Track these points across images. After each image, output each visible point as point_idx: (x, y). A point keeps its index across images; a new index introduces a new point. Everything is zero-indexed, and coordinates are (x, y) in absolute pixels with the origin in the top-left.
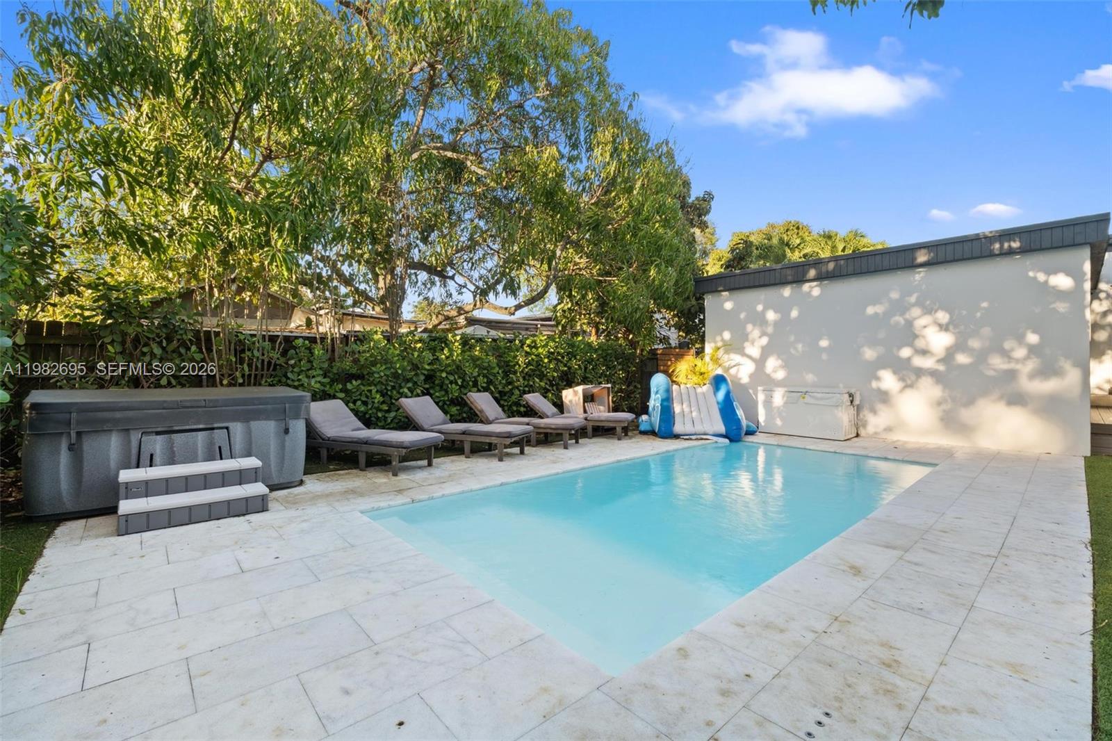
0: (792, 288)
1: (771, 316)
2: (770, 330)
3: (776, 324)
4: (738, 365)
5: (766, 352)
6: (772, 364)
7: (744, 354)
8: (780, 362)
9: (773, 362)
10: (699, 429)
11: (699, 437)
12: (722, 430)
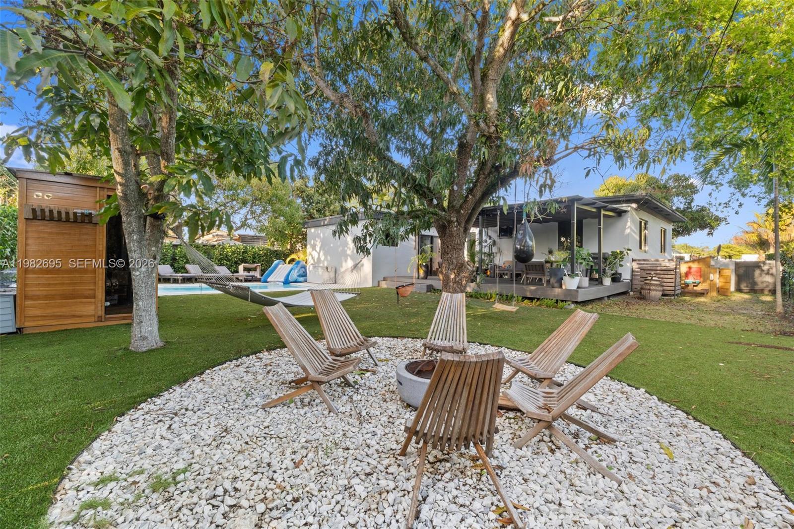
1: (321, 235)
9: (321, 253)
10: (276, 280)
11: (274, 282)
12: (283, 280)
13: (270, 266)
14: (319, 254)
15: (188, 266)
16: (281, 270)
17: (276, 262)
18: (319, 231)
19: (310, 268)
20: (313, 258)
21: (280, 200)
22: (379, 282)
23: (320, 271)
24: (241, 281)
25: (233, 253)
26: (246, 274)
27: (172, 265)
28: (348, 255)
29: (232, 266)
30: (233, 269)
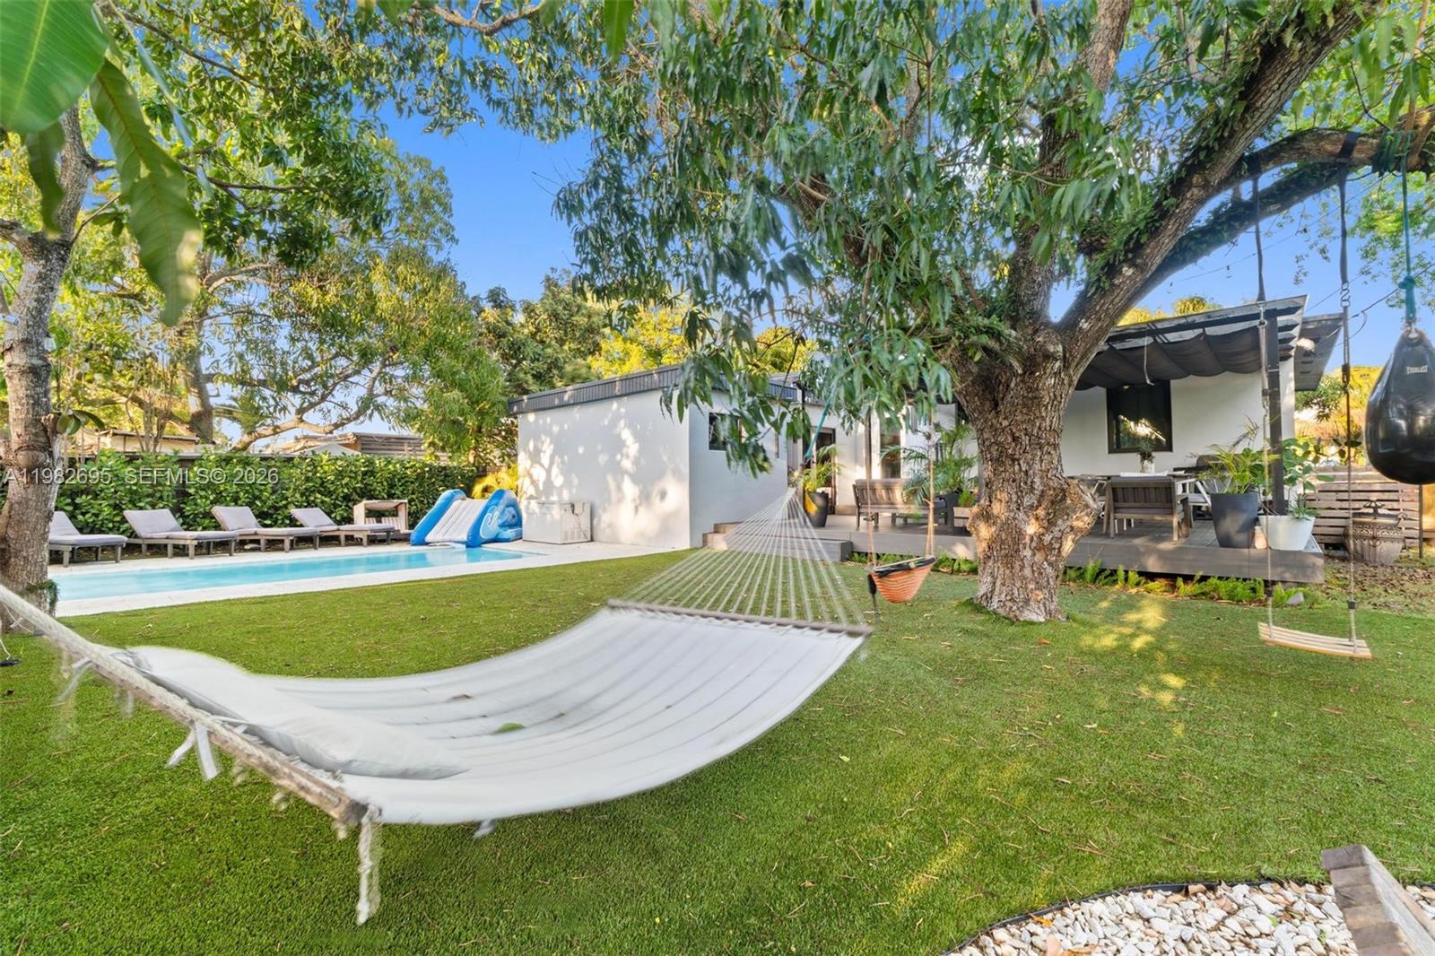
1: (555, 429)
7: (540, 464)
9: (555, 470)
10: (447, 537)
11: (443, 543)
12: (464, 537)
13: (430, 506)
14: (548, 471)
15: (219, 511)
16: (460, 514)
17: (448, 493)
18: (548, 418)
19: (528, 507)
20: (533, 482)
21: (455, 351)
22: (705, 536)
23: (556, 512)
24: (359, 542)
25: (340, 475)
26: (372, 524)
27: (177, 511)
28: (626, 472)
29: (336, 506)
30: (339, 513)
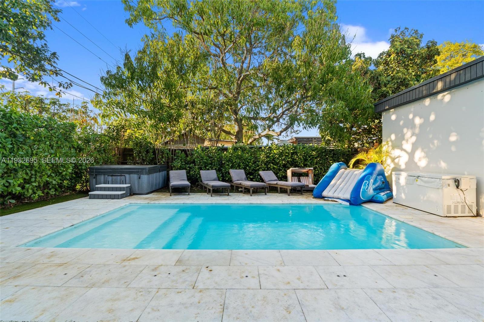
0: (431, 99)
1: (418, 121)
2: (417, 131)
3: (421, 125)
4: (399, 157)
5: (415, 147)
6: (419, 154)
7: (402, 150)
8: (423, 154)
11: (333, 199)
12: (348, 196)
14: (411, 154)
15: (232, 172)
16: (344, 179)
25: (281, 154)
26: (295, 181)
30: (281, 174)
